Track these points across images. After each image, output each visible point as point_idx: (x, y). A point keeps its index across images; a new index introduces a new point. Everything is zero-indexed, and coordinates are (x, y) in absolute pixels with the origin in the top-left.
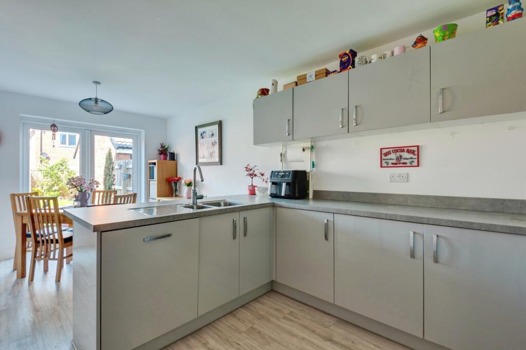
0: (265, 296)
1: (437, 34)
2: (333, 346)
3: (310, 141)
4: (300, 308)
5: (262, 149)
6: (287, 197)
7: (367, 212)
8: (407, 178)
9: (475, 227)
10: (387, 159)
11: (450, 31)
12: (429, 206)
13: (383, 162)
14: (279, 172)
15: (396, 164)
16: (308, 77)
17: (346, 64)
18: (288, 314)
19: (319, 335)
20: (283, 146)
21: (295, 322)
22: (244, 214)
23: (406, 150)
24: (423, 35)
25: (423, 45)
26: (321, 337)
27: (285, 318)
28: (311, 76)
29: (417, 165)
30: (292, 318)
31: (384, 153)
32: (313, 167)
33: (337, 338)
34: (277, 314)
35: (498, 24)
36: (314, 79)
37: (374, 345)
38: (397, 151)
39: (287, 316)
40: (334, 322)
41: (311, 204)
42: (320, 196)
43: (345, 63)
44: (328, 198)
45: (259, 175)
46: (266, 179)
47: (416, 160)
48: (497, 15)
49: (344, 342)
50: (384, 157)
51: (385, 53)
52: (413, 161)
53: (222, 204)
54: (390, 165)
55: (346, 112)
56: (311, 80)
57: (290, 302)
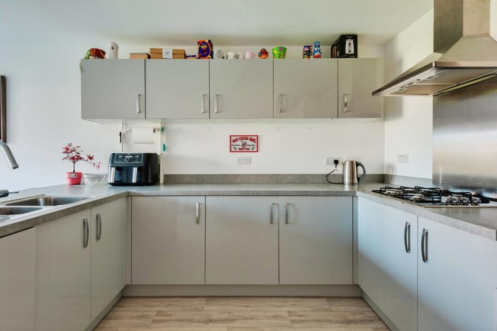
0: (116, 308)
1: (276, 52)
2: (216, 325)
3: (160, 122)
4: (166, 303)
5: (93, 126)
6: (139, 184)
7: (238, 191)
8: (249, 161)
9: (309, 194)
10: (235, 145)
11: (283, 52)
12: (264, 182)
13: (232, 147)
14: (124, 155)
15: (242, 149)
16: (164, 53)
17: (205, 53)
18: (156, 316)
19: (198, 321)
20: (123, 124)
21: (169, 321)
22: (96, 211)
23: (249, 139)
24: (265, 49)
25: (266, 57)
26: (202, 323)
27: (154, 321)
28: (167, 53)
29: (256, 150)
30: (163, 318)
31: (233, 140)
32: (164, 151)
33: (215, 316)
34: (143, 321)
35: (310, 58)
36: (172, 57)
37: (245, 307)
38: (242, 139)
39: (156, 318)
40: (205, 302)
41: (162, 189)
42: (171, 180)
43: (204, 51)
44: (182, 182)
45: (86, 158)
46: (97, 163)
47: (256, 147)
48: (309, 51)
49: (222, 317)
50: (232, 143)
51: (238, 54)
52: (254, 148)
53: (41, 200)
54: (238, 150)
55: (207, 98)
56: (167, 57)
57: (151, 302)
